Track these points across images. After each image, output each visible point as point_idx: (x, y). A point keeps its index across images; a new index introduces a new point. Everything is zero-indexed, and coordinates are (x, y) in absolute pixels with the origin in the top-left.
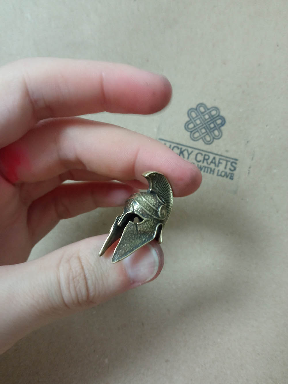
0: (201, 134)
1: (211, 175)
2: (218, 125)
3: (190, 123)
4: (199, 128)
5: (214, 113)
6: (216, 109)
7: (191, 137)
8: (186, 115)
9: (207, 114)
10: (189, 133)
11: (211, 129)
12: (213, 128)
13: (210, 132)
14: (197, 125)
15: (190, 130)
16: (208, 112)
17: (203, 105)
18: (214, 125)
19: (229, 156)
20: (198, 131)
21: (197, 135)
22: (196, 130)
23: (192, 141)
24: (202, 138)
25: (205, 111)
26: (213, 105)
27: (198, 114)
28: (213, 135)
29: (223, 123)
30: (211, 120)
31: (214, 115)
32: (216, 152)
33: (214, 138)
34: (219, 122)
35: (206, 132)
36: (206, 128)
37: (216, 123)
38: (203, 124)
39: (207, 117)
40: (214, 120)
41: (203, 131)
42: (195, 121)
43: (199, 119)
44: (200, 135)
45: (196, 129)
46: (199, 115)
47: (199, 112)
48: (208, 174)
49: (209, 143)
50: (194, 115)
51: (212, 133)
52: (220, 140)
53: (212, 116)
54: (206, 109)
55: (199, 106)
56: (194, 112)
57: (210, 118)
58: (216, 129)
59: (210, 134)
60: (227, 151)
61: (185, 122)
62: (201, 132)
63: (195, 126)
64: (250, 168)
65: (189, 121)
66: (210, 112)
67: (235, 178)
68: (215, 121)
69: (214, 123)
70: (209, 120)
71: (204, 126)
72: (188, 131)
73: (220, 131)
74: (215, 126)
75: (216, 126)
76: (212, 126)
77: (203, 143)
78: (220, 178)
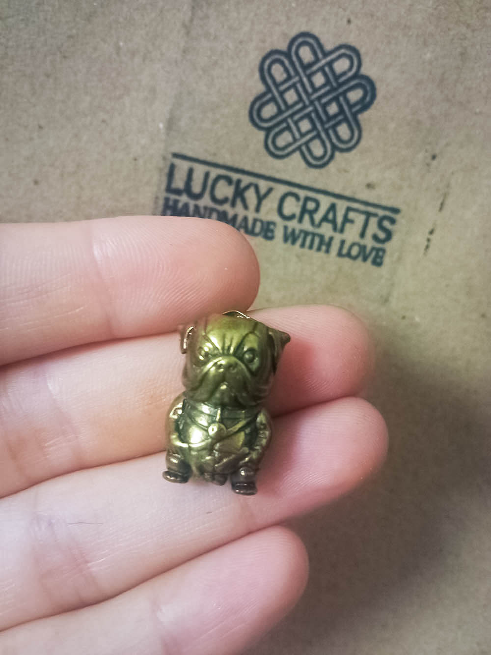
0: (297, 135)
1: (322, 254)
2: (351, 106)
3: (267, 103)
4: (292, 116)
5: (341, 66)
6: (352, 53)
7: (266, 146)
8: (257, 75)
9: (322, 69)
10: (261, 135)
11: (330, 118)
12: (335, 116)
13: (326, 131)
14: (288, 107)
15: (266, 125)
16: (323, 62)
17: (311, 41)
18: (340, 106)
19: (376, 201)
20: (288, 128)
21: (284, 139)
22: (284, 125)
23: (270, 159)
24: (299, 148)
25: (317, 60)
26: (343, 40)
27: (292, 72)
28: (334, 140)
29: (368, 99)
30: (333, 89)
31: (344, 73)
32: (337, 191)
33: (334, 148)
34: (355, 96)
35: (314, 128)
36: (313, 115)
37: (347, 101)
38: (307, 102)
39: (319, 80)
40: (341, 90)
41: (305, 126)
42: (282, 94)
43: (294, 86)
44: (295, 140)
45: (285, 120)
46: (297, 73)
47: (297, 64)
48: (313, 252)
49: (320, 163)
50: (278, 72)
51: (331, 132)
52: (354, 152)
53: (337, 77)
54: (320, 55)
55: (300, 40)
56: (282, 63)
57: (328, 82)
58: (346, 120)
59: (323, 135)
60: (369, 186)
61: (251, 99)
62: (299, 130)
63: (280, 112)
64: (431, 232)
65: (264, 95)
66: (330, 64)
67: (387, 260)
68: (344, 94)
69: (341, 99)
70: (327, 88)
71: (310, 109)
72: (260, 128)
73: (356, 126)
74: (341, 111)
75: (346, 108)
76: (333, 109)
77: (303, 164)
78: (347, 261)
